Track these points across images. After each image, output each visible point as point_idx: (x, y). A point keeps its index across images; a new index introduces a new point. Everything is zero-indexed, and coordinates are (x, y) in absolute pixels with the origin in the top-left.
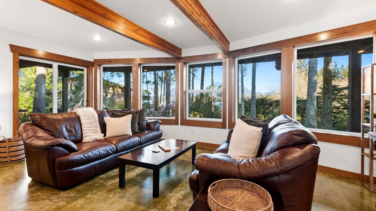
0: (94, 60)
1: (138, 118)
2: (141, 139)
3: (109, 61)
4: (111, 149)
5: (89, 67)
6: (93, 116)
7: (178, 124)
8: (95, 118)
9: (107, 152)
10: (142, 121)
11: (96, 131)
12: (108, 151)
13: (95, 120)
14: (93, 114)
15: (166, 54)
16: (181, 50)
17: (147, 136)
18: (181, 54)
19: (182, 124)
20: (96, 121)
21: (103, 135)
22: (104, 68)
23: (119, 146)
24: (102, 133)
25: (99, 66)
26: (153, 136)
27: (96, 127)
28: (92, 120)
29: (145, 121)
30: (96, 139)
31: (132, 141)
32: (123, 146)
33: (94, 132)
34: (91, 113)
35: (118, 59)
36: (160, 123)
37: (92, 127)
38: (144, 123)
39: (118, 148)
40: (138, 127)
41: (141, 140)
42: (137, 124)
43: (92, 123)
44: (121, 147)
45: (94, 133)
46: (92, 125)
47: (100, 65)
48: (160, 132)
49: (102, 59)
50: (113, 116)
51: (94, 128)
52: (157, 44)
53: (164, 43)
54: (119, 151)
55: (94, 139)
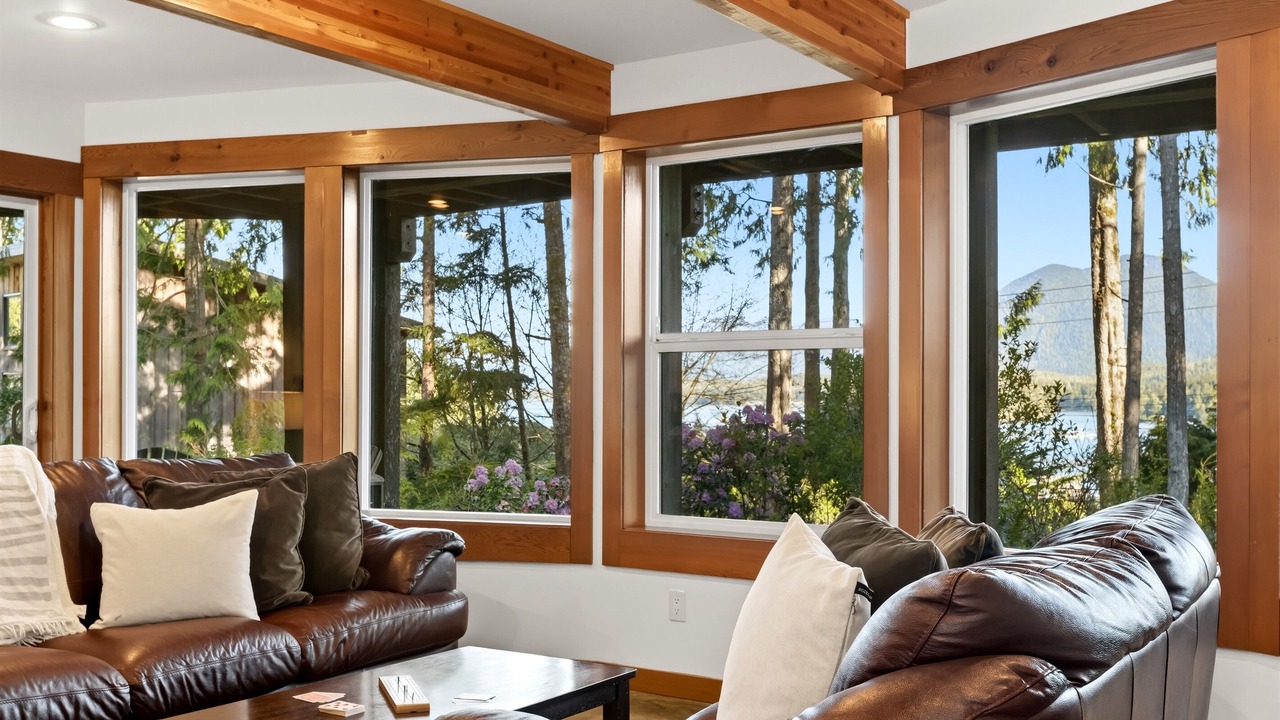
0: (84, 149)
1: (301, 516)
2: (310, 647)
3: (170, 152)
4: (99, 691)
5: (53, 194)
6: (24, 494)
7: (587, 560)
8: (37, 512)
9: (70, 709)
10: (336, 535)
11: (36, 589)
12: (76, 704)
13: (35, 520)
14: (26, 488)
15: (487, 102)
16: (603, 70)
17: (350, 630)
18: (608, 94)
19: (609, 561)
20: (38, 527)
21: (82, 610)
22: (143, 198)
23: (150, 679)
24: (77, 600)
25: (110, 191)
26: (392, 631)
27: (40, 561)
28: (18, 522)
29: (352, 533)
30: (30, 633)
31: (242, 655)
32: (180, 681)
33: (23, 589)
34: (15, 481)
35: (218, 144)
36: (456, 552)
37: (16, 562)
38: (345, 547)
39: (143, 690)
40: (300, 571)
41: (304, 652)
42: (294, 553)
43: (13, 537)
44: (165, 685)
45: (22, 597)
46: (17, 552)
47: (117, 185)
48: (454, 606)
49: (128, 146)
50: (154, 498)
51: (27, 571)
52: (418, 48)
53: (467, 38)
54: (151, 704)
55: (23, 630)
